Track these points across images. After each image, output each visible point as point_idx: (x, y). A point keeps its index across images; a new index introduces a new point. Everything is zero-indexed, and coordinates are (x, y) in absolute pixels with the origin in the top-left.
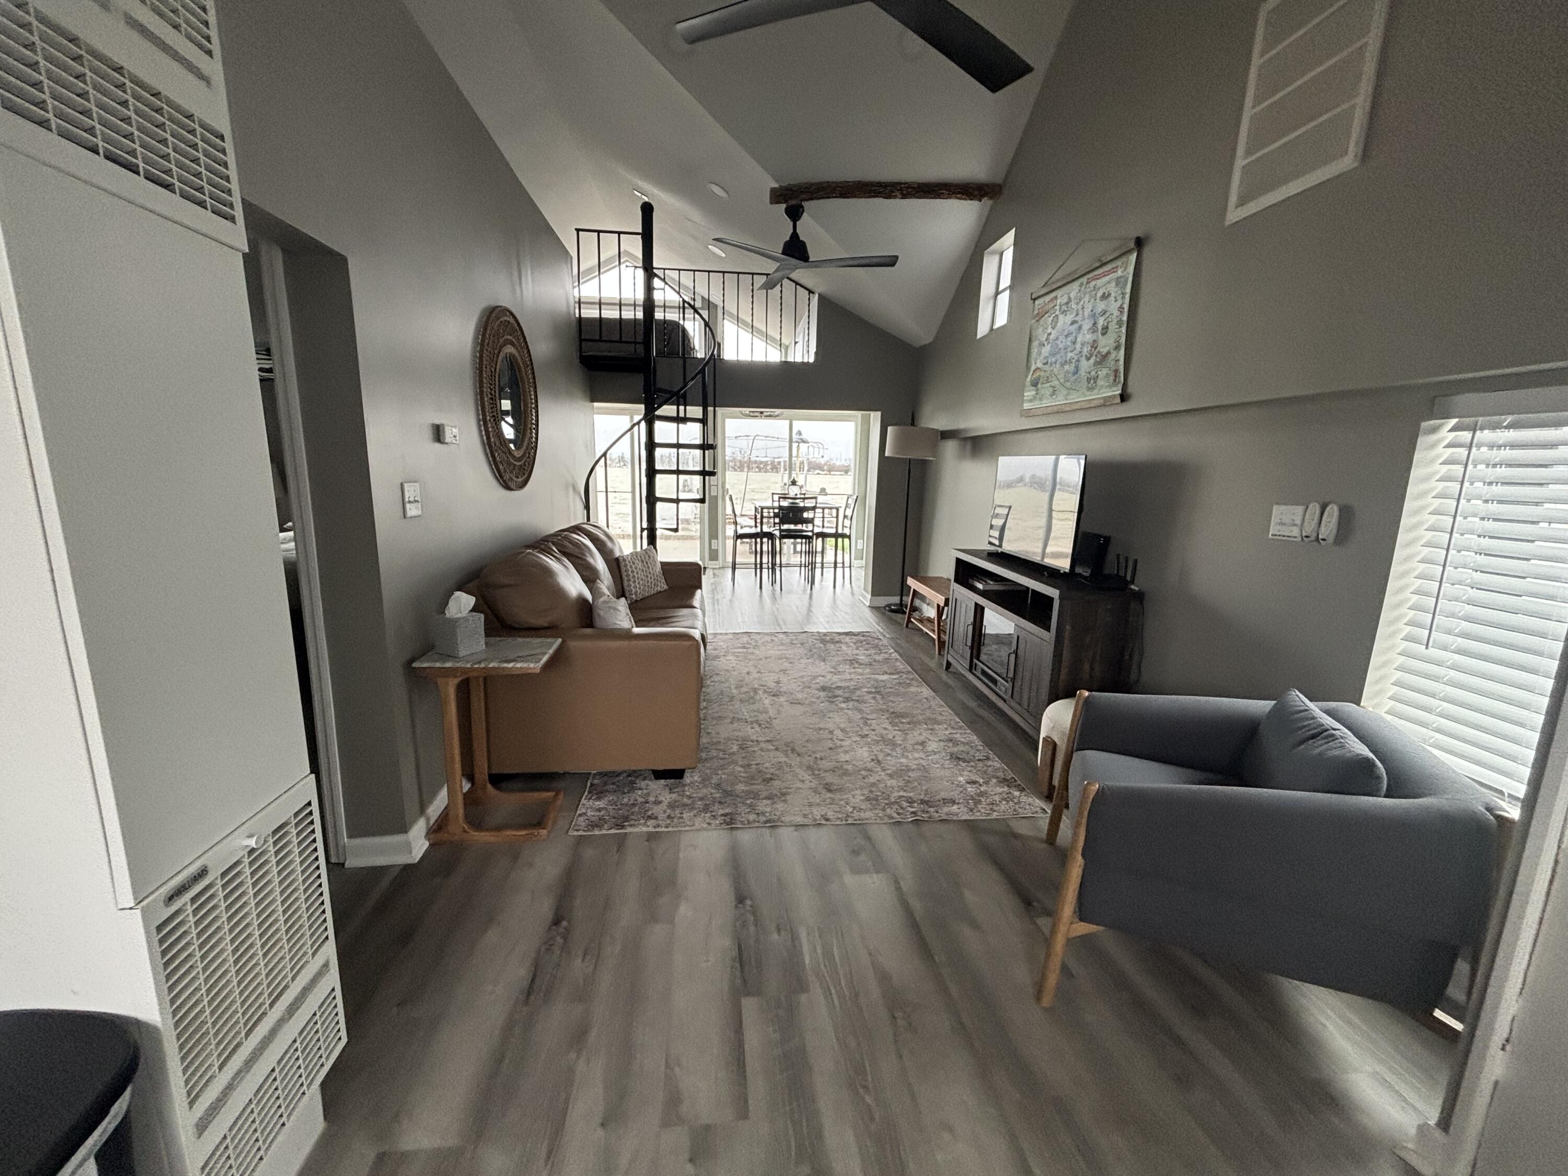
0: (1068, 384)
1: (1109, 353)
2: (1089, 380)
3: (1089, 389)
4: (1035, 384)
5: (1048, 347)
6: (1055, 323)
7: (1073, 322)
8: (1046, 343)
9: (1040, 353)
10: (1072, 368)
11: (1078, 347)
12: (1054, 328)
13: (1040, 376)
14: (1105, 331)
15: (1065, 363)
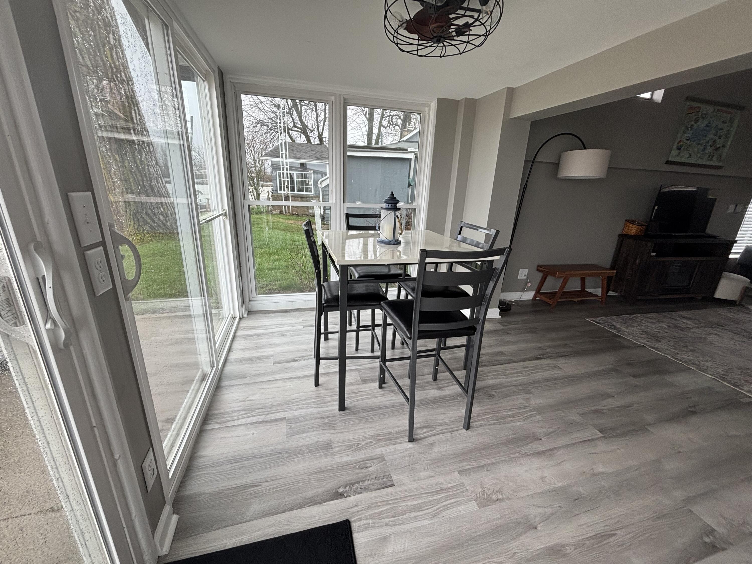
0: (699, 155)
2: (709, 156)
3: (708, 160)
4: (679, 149)
5: (691, 132)
6: (696, 121)
7: (707, 126)
8: (690, 129)
9: (685, 133)
10: (702, 147)
11: (707, 139)
12: (696, 123)
13: (683, 145)
14: (720, 137)
15: (699, 144)
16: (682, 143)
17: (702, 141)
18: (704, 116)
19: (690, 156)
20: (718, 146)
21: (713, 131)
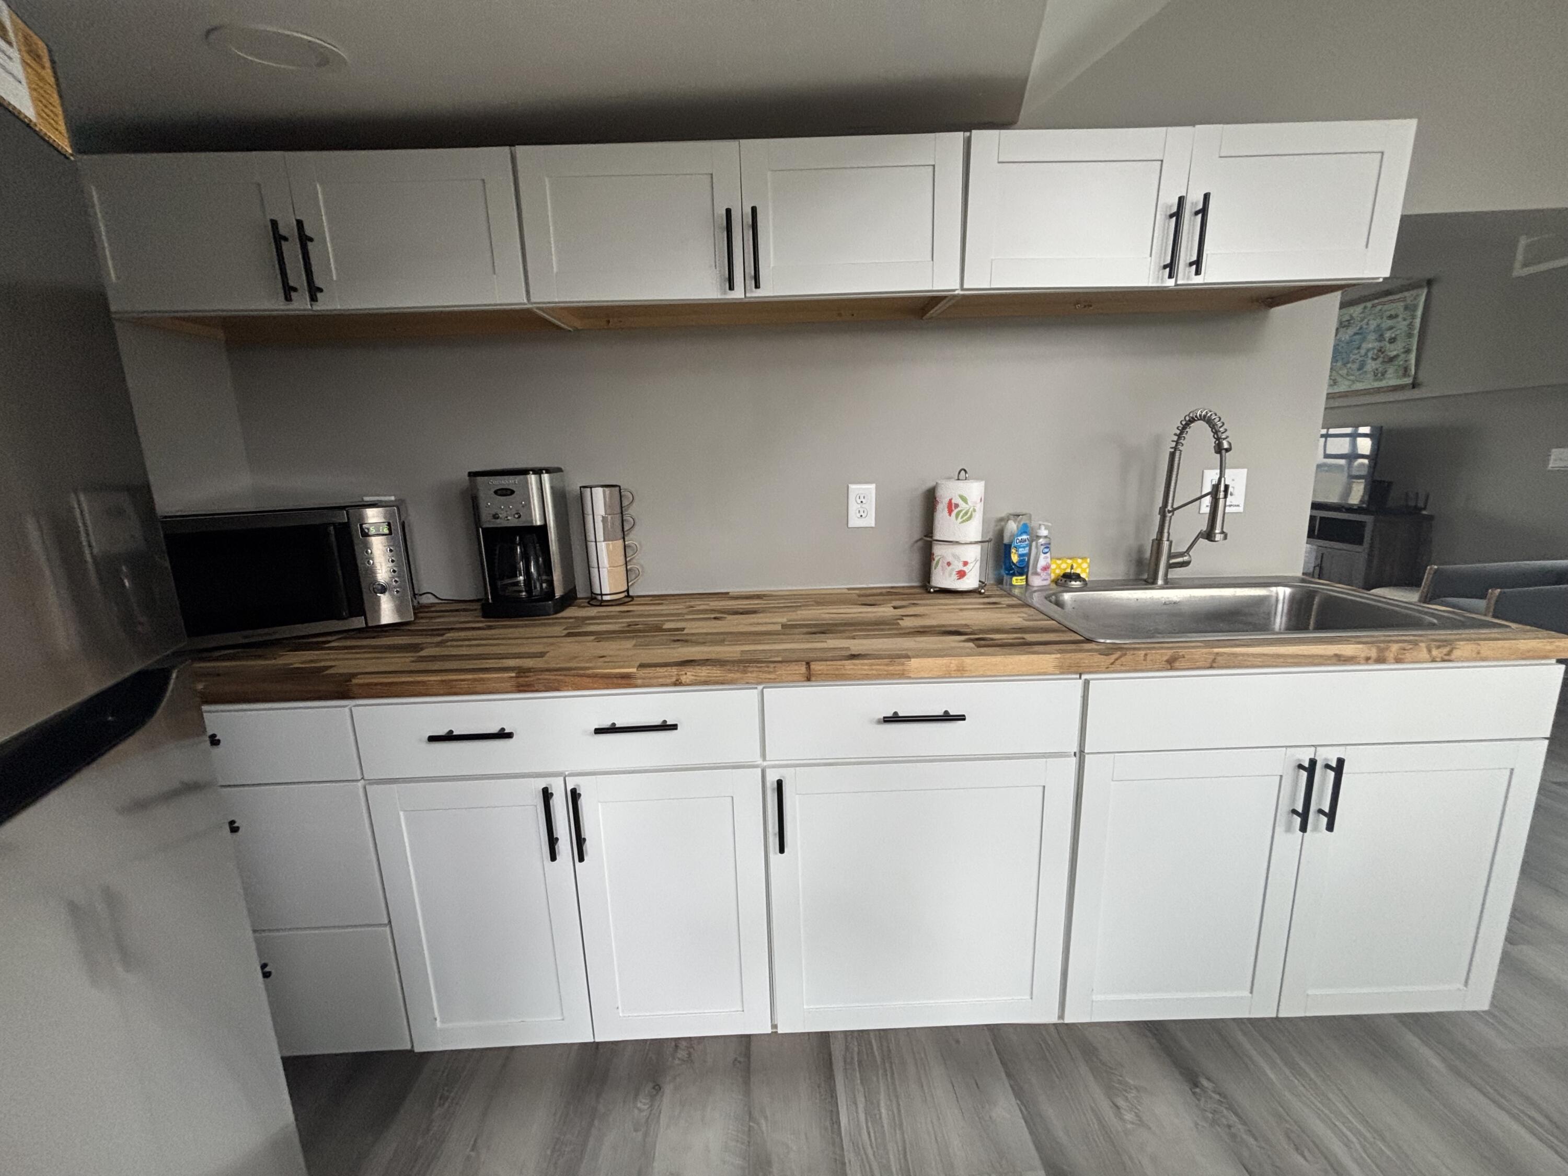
1: (1396, 356)
3: (1376, 380)
7: (1356, 334)
10: (1355, 366)
11: (1363, 352)
14: (1392, 340)
15: (1348, 363)
17: (1353, 357)
19: (1335, 384)
20: (1393, 354)
21: (1372, 337)
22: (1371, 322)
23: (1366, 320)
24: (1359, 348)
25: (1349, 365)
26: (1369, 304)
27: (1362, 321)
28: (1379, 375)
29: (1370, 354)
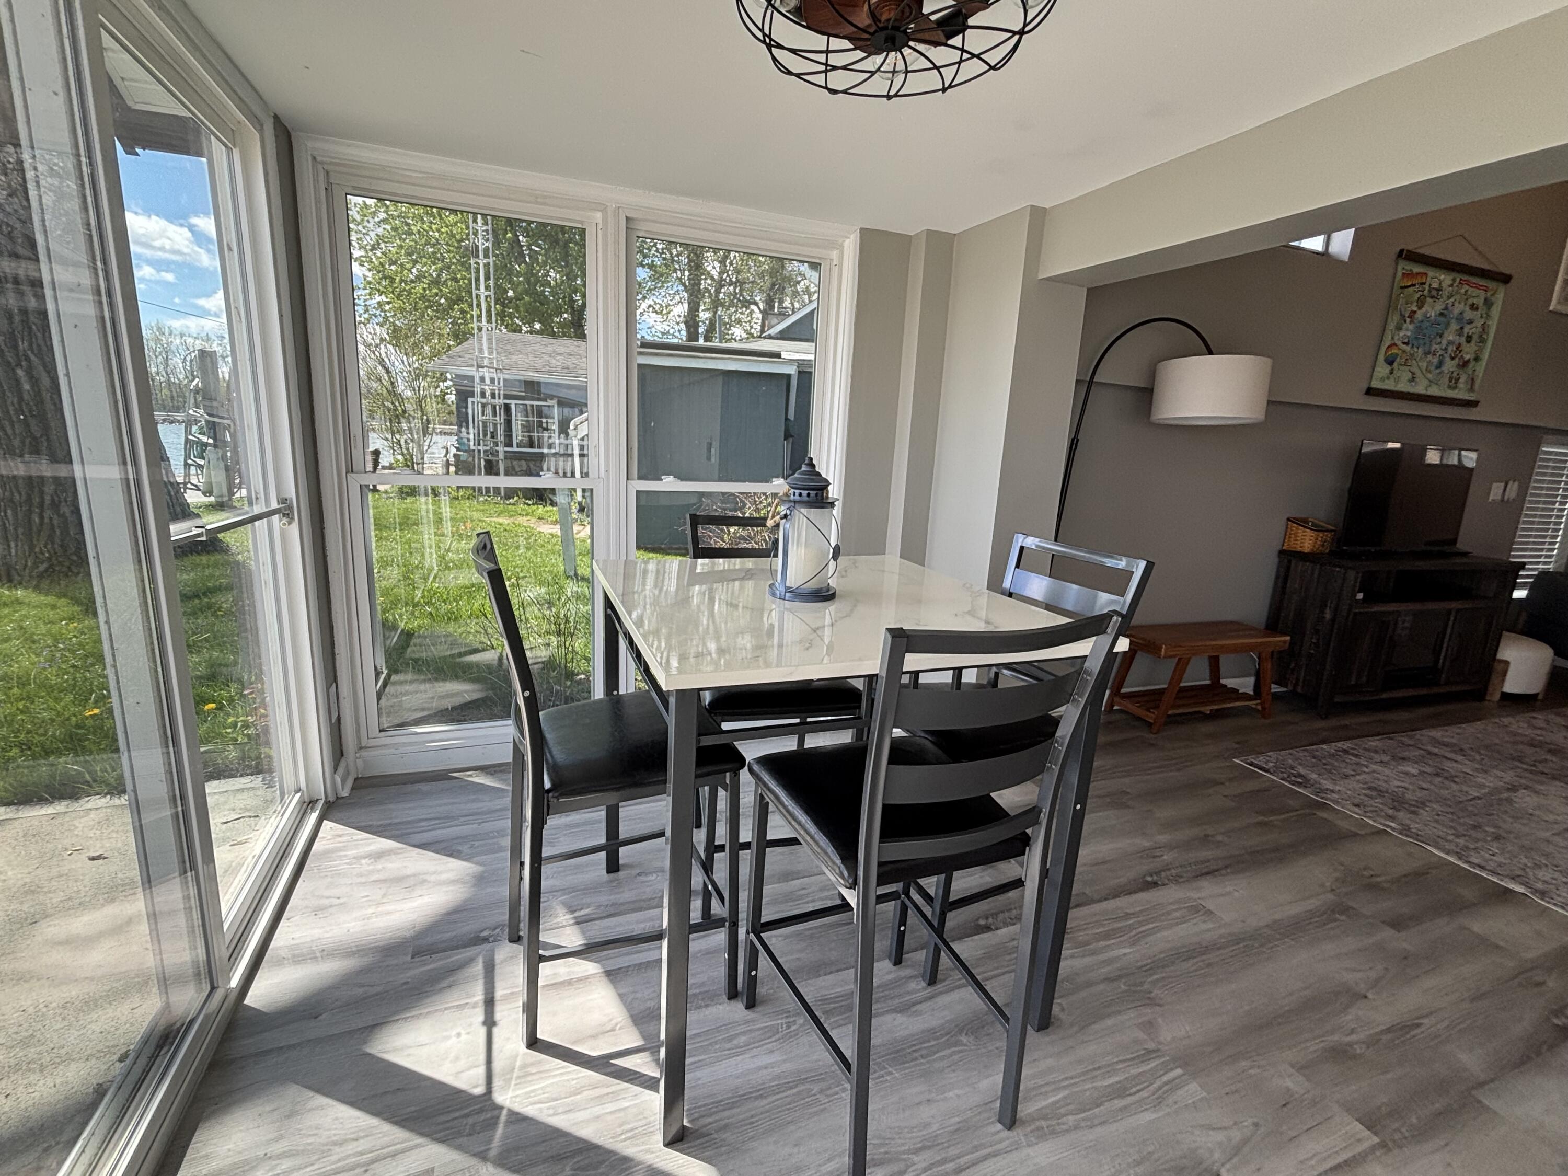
0: (1430, 376)
1: (1468, 361)
2: (1450, 379)
3: (1449, 387)
4: (1390, 363)
5: (1411, 327)
6: (1421, 303)
7: (1441, 314)
8: (1408, 320)
9: (1399, 328)
10: (1435, 361)
11: (1444, 342)
12: (1420, 308)
13: (1397, 355)
14: (1469, 339)
15: (1429, 353)
16: (1395, 351)
17: (1434, 347)
18: (1434, 293)
19: (1413, 379)
20: (1467, 357)
21: (1454, 326)
22: (1456, 304)
23: (1452, 300)
24: (1441, 336)
25: (1430, 357)
26: (1458, 277)
27: (1449, 298)
28: (1454, 382)
29: (1450, 349)
